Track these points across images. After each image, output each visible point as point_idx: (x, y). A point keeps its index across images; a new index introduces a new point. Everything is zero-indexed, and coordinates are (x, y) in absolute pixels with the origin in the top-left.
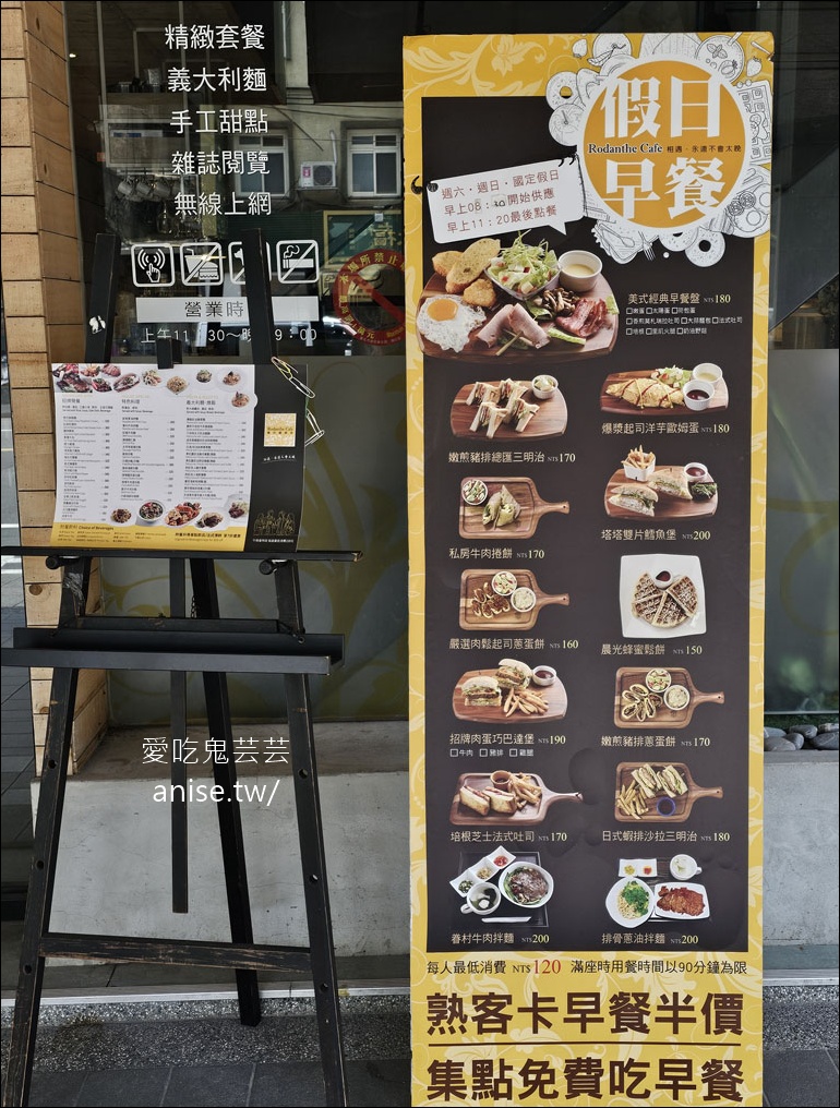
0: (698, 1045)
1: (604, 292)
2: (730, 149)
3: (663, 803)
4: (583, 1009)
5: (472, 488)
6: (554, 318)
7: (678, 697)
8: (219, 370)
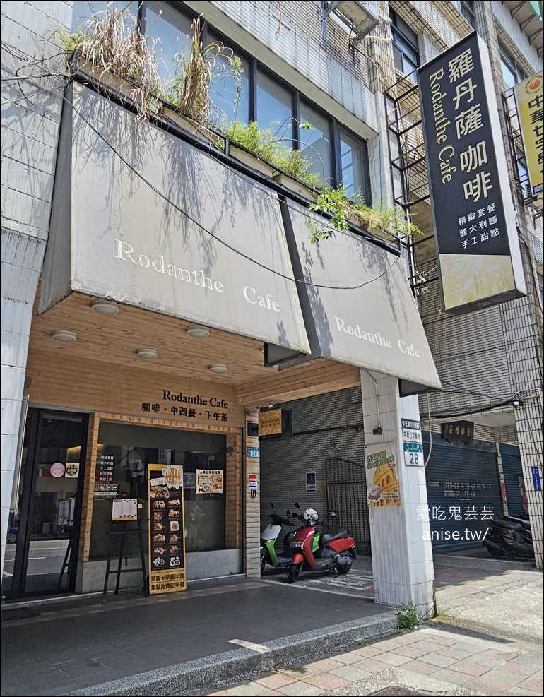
0: (179, 580)
1: (168, 492)
2: (179, 477)
3: (175, 550)
4: (167, 577)
5: (155, 514)
6: (163, 494)
7: (176, 538)
8: (133, 499)
